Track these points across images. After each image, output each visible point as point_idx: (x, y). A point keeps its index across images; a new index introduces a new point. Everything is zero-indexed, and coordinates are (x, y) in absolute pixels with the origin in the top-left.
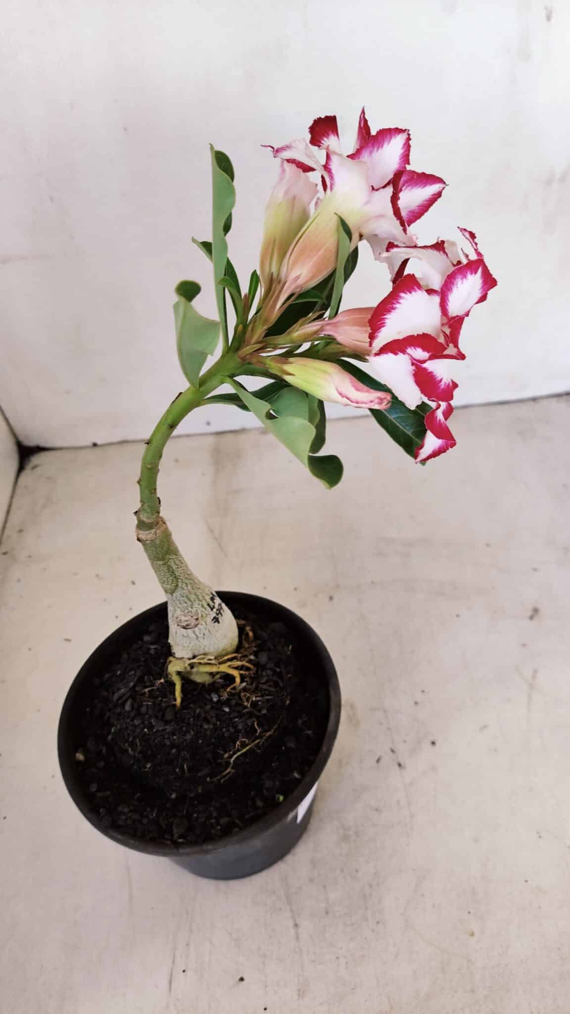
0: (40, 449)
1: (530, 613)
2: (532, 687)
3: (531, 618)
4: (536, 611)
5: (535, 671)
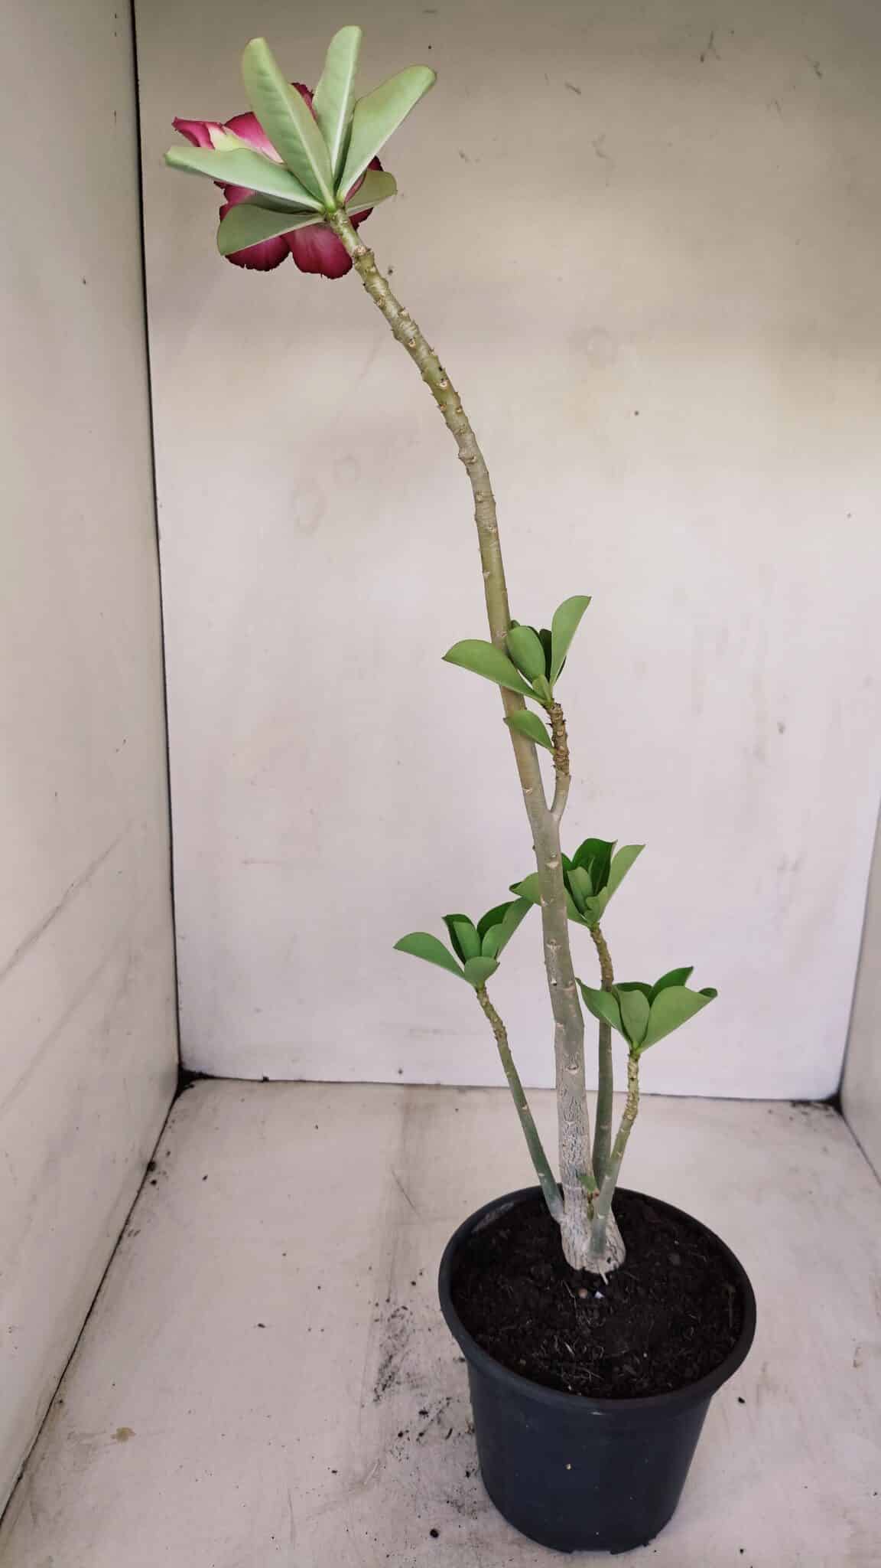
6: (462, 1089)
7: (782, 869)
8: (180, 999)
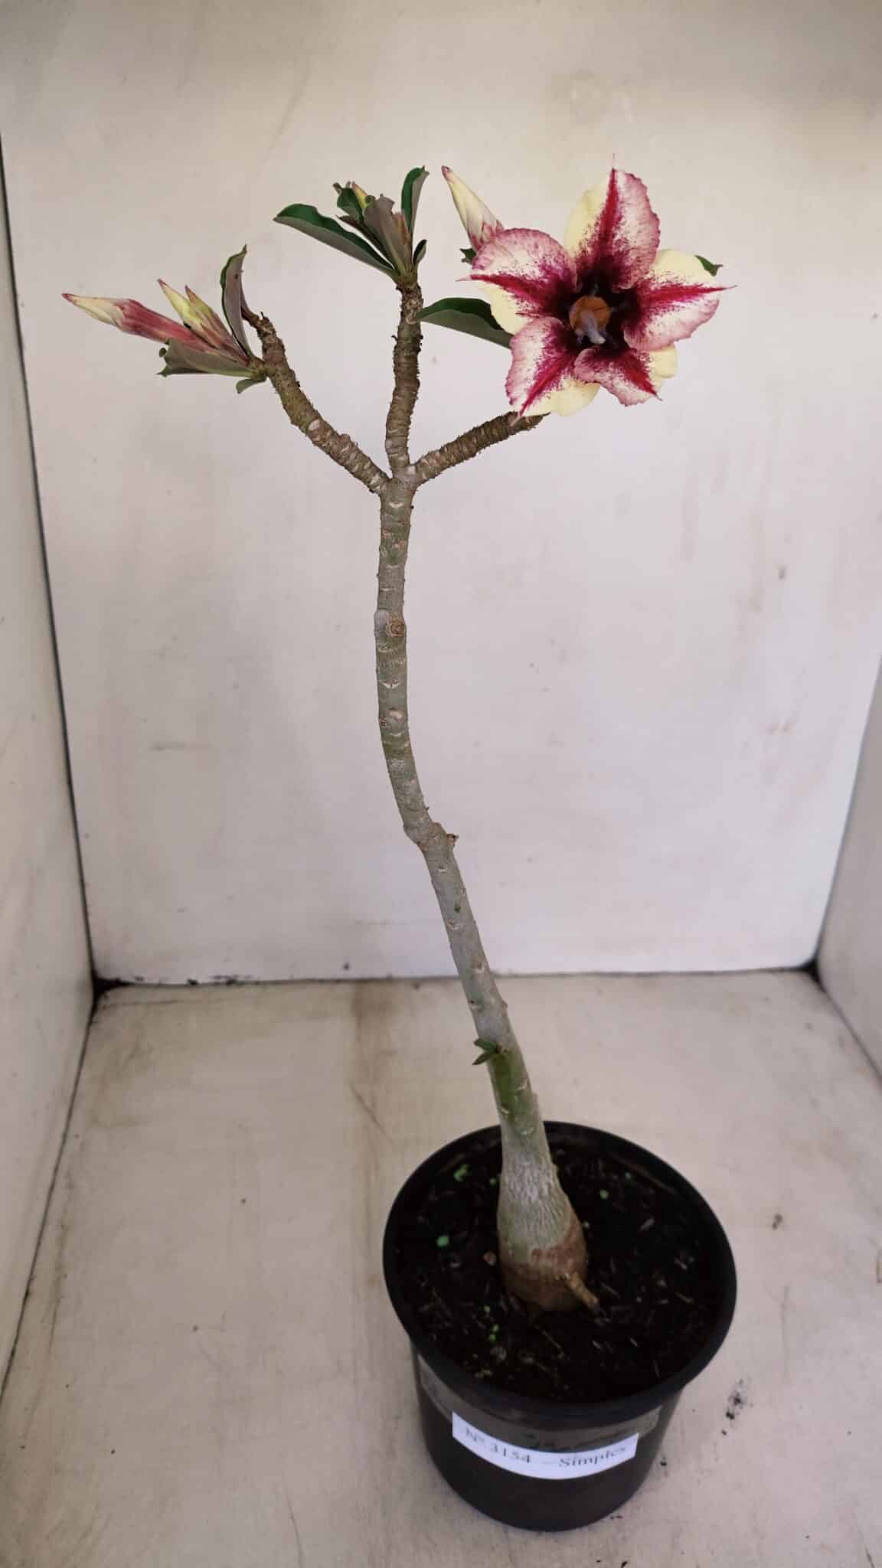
0: (118, 984)
1: (772, 1221)
2: (784, 1307)
3: (775, 1226)
4: (779, 1219)
5: (787, 1290)
6: (417, 983)
7: (771, 730)
8: (89, 901)
